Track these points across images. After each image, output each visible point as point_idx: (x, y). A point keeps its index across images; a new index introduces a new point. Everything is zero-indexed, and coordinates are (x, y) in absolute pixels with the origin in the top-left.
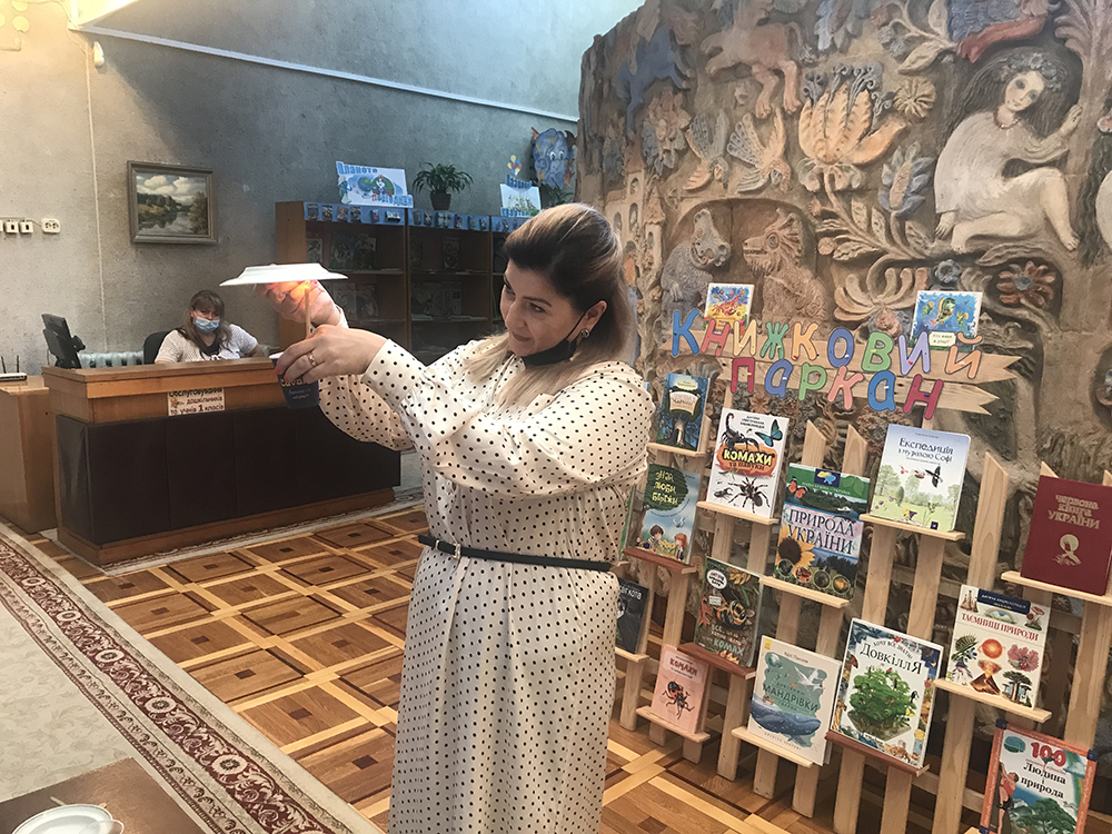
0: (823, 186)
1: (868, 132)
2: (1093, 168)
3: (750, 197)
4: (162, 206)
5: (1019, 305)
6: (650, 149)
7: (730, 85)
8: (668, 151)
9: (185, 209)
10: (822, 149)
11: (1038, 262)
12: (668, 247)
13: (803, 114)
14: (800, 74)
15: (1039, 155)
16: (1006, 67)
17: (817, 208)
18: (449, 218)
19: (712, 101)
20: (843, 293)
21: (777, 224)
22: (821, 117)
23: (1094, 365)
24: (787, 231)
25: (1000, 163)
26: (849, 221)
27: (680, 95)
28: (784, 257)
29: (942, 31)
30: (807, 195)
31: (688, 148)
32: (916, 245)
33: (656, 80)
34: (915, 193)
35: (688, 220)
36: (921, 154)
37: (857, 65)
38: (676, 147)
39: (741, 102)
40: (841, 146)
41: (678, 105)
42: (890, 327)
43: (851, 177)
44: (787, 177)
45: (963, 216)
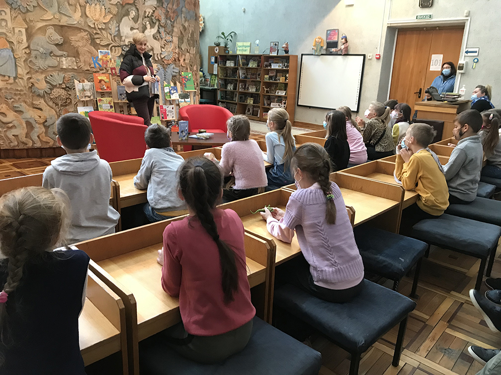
0: (95, 26)
1: (105, 16)
3: (70, 25)
8: (27, 5)
10: (94, 17)
12: (29, 36)
13: (87, 7)
15: (135, 27)
16: (129, 8)
17: (95, 32)
21: (84, 34)
22: (93, 9)
24: (86, 36)
25: (130, 27)
26: (102, 35)
28: (86, 42)
30: (91, 28)
31: (39, 6)
36: (117, 23)
38: (33, 5)
40: (100, 18)
43: (102, 25)
44: (83, 22)
45: (126, 37)
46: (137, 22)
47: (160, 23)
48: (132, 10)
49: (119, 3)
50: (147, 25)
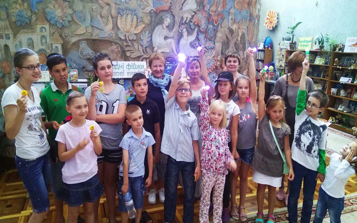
0: (126, 38)
1: (137, 26)
2: (178, 39)
6: (54, 18)
13: (119, 18)
14: (116, 7)
15: (171, 35)
17: (125, 44)
21: (114, 47)
22: (125, 20)
24: (116, 50)
25: (164, 37)
26: (134, 48)
28: (116, 56)
29: (152, 5)
30: (121, 40)
34: (149, 42)
40: (131, 28)
43: (133, 37)
44: (114, 35)
45: (159, 48)
46: (172, 30)
47: (200, 29)
48: (166, 17)
49: (152, 11)
50: (184, 32)
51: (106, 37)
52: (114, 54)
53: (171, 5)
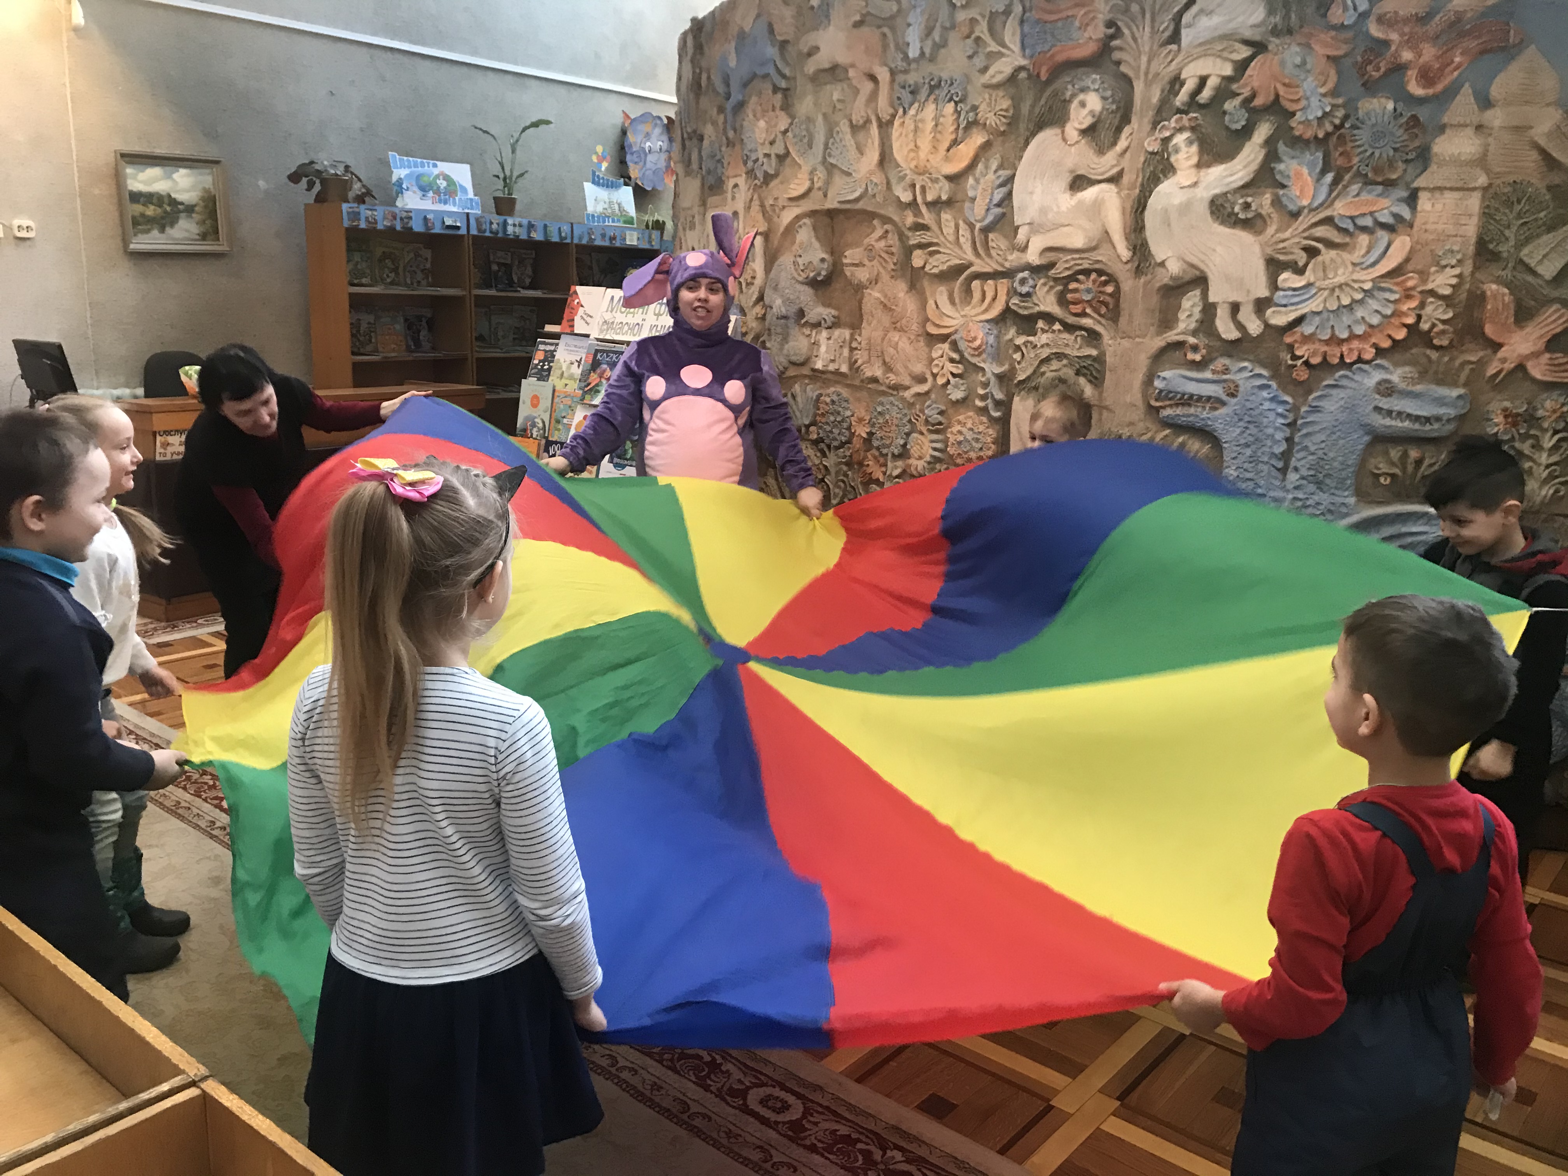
0: (915, 197)
1: (955, 143)
2: (1142, 185)
3: (848, 206)
4: (160, 206)
5: (1083, 314)
6: (751, 151)
7: (828, 87)
8: (767, 155)
9: (190, 209)
10: (913, 159)
11: (1100, 273)
12: (771, 260)
13: (897, 123)
14: (893, 81)
15: (1102, 170)
16: (1070, 87)
17: (910, 219)
18: (520, 226)
19: (811, 104)
20: (934, 306)
21: (874, 236)
22: (912, 127)
23: (1144, 369)
24: (882, 244)
25: (1067, 179)
26: (939, 233)
27: (779, 96)
28: (881, 270)
29: (1016, 48)
30: (903, 206)
31: (788, 154)
32: (997, 257)
33: (754, 76)
34: (998, 205)
35: (791, 230)
36: (1001, 167)
37: (945, 75)
38: (777, 152)
39: (839, 106)
40: (931, 157)
41: (778, 105)
42: (975, 339)
43: (941, 189)
44: (882, 187)
45: (1037, 228)
46: (1114, 143)
47: (1292, 128)
48: (1083, 90)
49: (1023, 75)
50: (1177, 150)
51: (857, 200)
52: (875, 262)
53: (1112, 31)
